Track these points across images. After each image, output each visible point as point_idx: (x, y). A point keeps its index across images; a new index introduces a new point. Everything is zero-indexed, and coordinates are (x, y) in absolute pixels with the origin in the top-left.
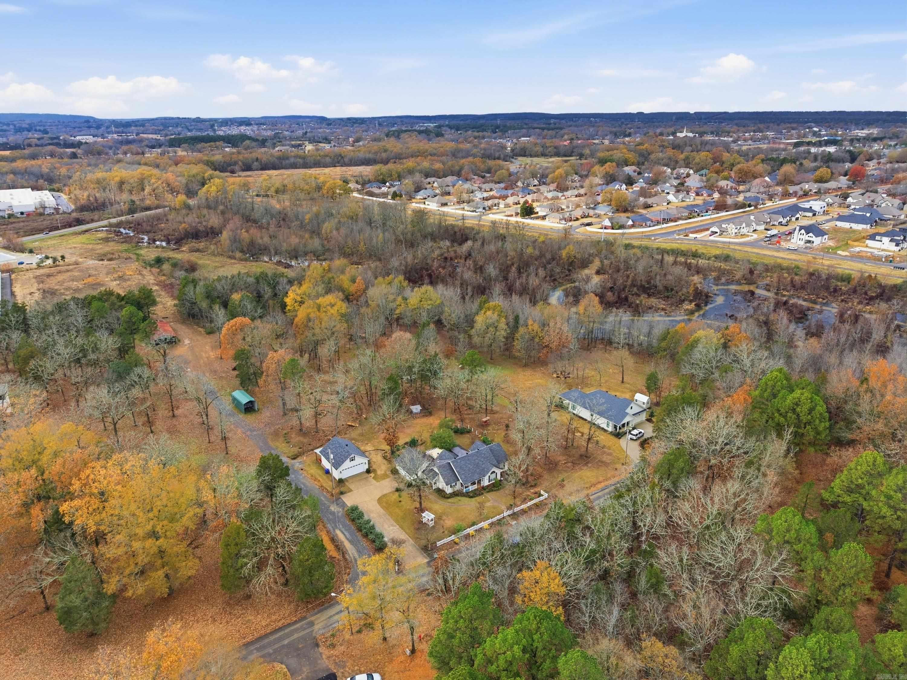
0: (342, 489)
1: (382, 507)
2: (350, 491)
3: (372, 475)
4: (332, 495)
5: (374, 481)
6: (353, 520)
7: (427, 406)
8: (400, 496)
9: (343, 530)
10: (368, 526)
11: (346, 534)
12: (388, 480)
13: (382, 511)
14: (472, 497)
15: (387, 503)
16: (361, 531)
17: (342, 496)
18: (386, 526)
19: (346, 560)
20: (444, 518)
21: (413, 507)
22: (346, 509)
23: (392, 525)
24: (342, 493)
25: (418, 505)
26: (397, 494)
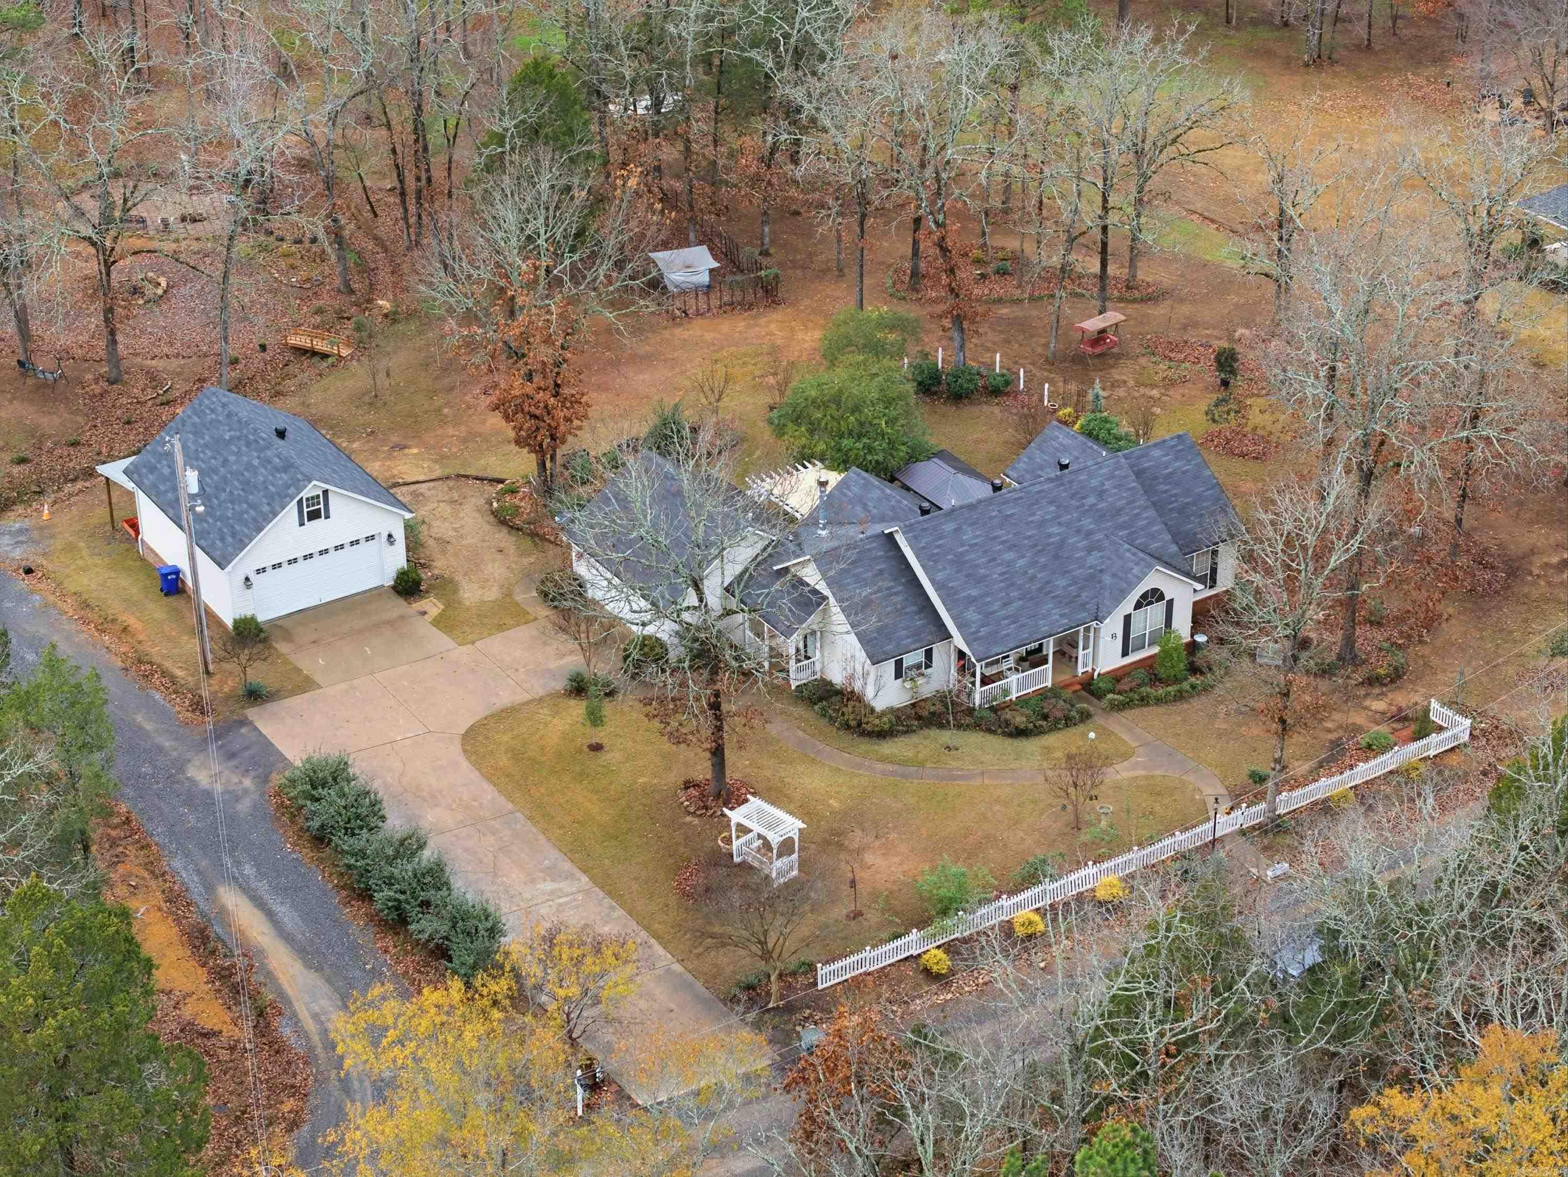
0: (259, 674)
1: (492, 775)
2: (306, 685)
3: (432, 606)
4: (198, 706)
5: (441, 640)
6: (320, 839)
7: (748, 252)
8: (595, 719)
9: (263, 887)
10: (404, 869)
11: (283, 910)
12: (524, 633)
13: (489, 793)
14: (1021, 733)
15: (516, 756)
16: (366, 895)
17: (252, 713)
18: (514, 877)
19: (277, 1048)
20: (857, 838)
21: (674, 777)
22: (277, 779)
23: (552, 873)
24: (255, 696)
25: (702, 770)
26: (577, 708)
